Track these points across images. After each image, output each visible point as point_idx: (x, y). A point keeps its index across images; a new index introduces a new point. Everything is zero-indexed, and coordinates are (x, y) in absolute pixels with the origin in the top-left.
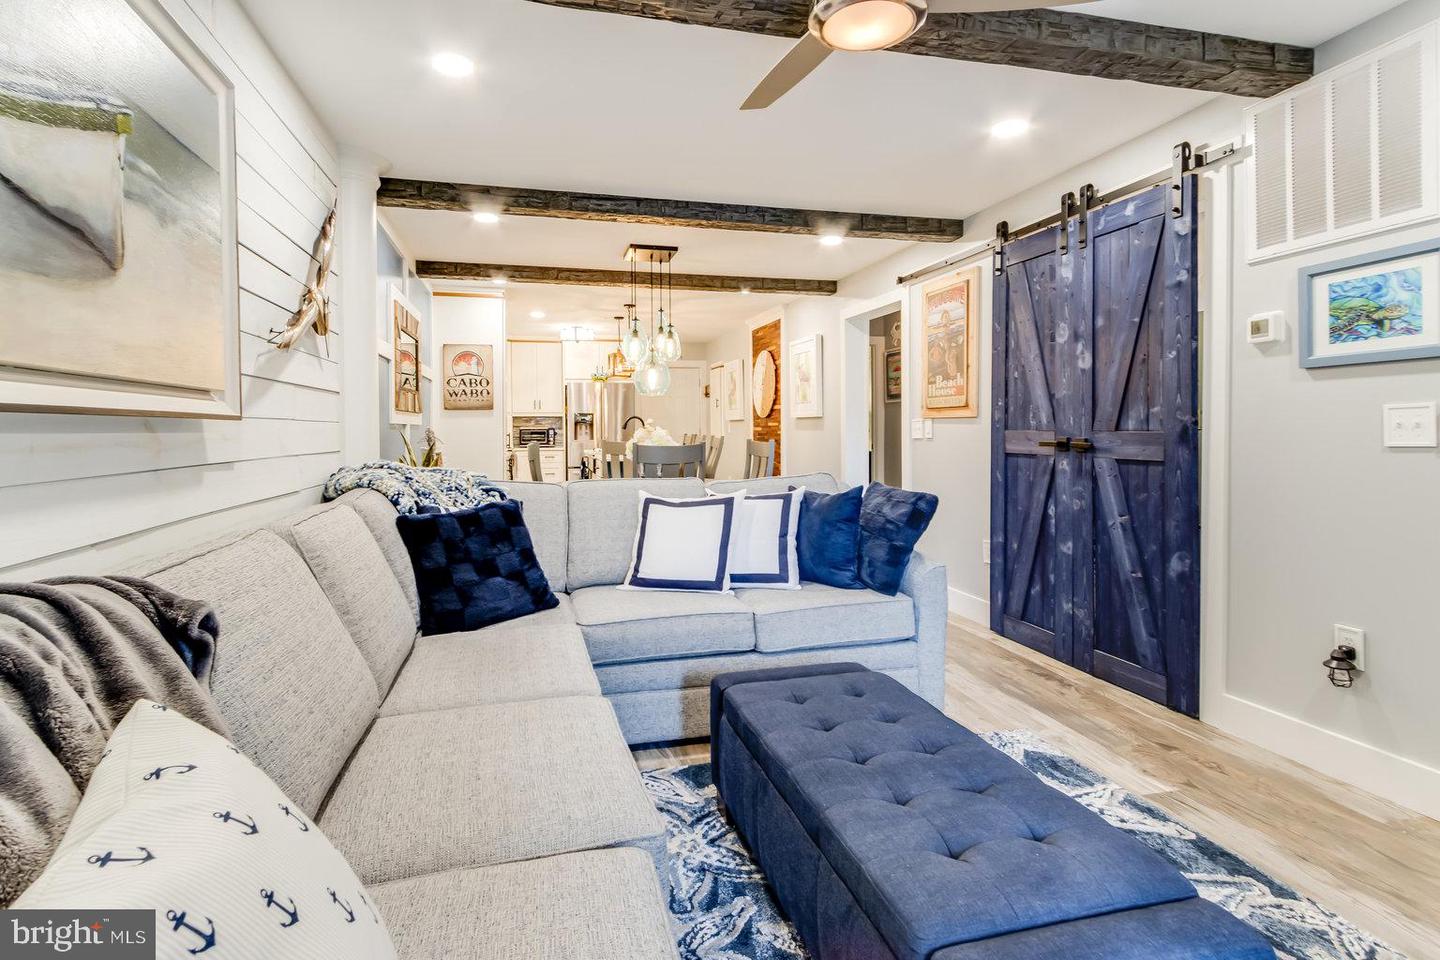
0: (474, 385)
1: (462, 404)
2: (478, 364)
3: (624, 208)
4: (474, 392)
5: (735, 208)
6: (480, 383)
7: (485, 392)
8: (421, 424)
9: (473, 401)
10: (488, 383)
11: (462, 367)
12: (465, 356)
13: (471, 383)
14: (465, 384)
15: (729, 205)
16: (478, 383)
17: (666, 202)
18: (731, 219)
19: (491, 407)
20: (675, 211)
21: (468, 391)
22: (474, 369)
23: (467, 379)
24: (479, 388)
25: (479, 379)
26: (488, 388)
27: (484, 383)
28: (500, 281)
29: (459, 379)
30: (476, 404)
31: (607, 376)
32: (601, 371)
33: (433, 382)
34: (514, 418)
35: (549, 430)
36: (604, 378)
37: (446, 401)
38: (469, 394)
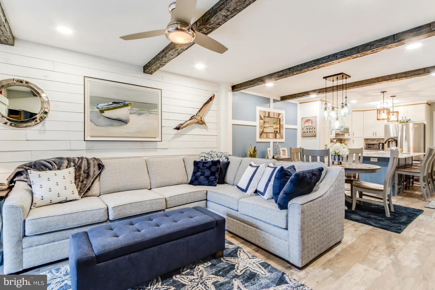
1: (306, 135)
2: (311, 123)
3: (285, 73)
4: (310, 131)
5: (324, 58)
7: (313, 132)
8: (284, 141)
9: (310, 134)
10: (314, 128)
11: (307, 124)
12: (307, 121)
13: (309, 129)
14: (307, 129)
15: (321, 58)
17: (298, 66)
18: (322, 63)
19: (315, 136)
20: (301, 68)
21: (308, 131)
22: (310, 124)
24: (312, 130)
25: (312, 127)
26: (315, 130)
27: (313, 129)
28: (313, 96)
29: (306, 128)
30: (311, 135)
31: (407, 120)
32: (404, 119)
33: (298, 129)
34: (365, 139)
35: (379, 144)
36: (405, 121)
37: (302, 135)
38: (309, 132)
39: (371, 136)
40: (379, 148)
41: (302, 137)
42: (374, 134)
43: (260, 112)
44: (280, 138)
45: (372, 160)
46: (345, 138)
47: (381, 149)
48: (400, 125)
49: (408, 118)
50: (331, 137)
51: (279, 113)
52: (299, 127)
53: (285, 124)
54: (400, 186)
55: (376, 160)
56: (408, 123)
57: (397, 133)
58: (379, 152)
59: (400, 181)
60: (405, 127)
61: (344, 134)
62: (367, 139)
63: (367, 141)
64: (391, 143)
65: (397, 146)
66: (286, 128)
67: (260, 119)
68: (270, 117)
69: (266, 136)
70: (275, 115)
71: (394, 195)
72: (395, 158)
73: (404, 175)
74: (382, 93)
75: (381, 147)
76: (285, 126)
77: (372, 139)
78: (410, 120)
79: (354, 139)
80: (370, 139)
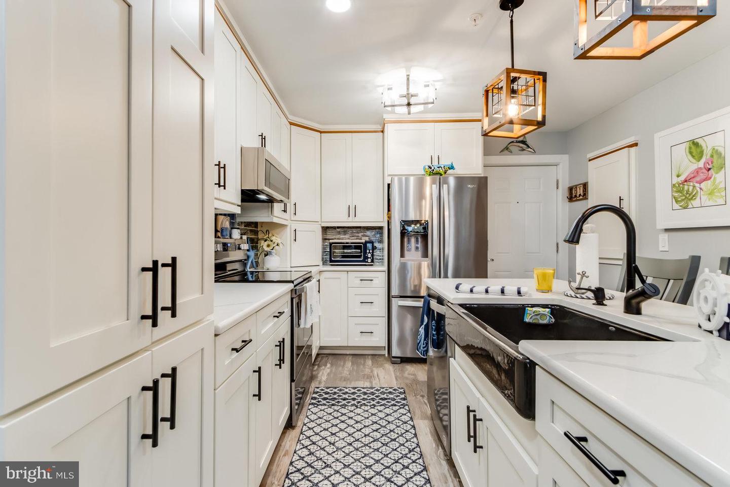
31: (446, 168)
32: (435, 163)
34: (323, 229)
35: (365, 243)
36: (442, 171)
40: (366, 257)
42: (352, 211)
46: (275, 220)
47: (369, 260)
49: (450, 163)
62: (331, 228)
63: (329, 236)
75: (369, 255)
77: (338, 230)
78: (452, 168)
79: (299, 227)
80: (334, 228)
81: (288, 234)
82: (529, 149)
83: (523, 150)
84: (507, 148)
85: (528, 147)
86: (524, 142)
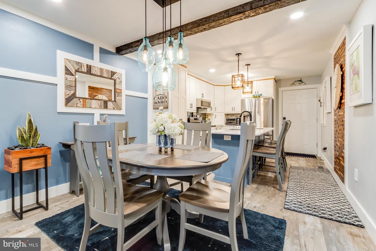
0: (162, 99)
4: (162, 102)
6: (164, 98)
7: (165, 101)
9: (161, 105)
10: (166, 98)
11: (158, 92)
13: (161, 98)
16: (163, 98)
19: (167, 108)
22: (162, 92)
23: (160, 96)
24: (163, 100)
26: (167, 100)
27: (165, 98)
29: (157, 97)
31: (259, 95)
32: (257, 94)
33: (148, 99)
34: (225, 114)
35: (237, 119)
36: (258, 96)
37: (154, 106)
38: (160, 103)
39: (230, 112)
40: (237, 123)
41: (153, 109)
42: (233, 109)
43: (65, 62)
44: (114, 109)
45: (226, 138)
46: (208, 113)
47: (238, 124)
48: (254, 99)
49: (260, 93)
50: (188, 111)
51: (112, 72)
52: (150, 95)
53: (126, 89)
54: (254, 171)
55: (229, 139)
56: (259, 98)
57: (251, 109)
58: (235, 127)
59: (254, 163)
60: (257, 102)
61: (207, 108)
62: (228, 114)
63: (227, 117)
64: (246, 117)
65: (251, 120)
66: (126, 95)
67: (66, 74)
68: (92, 74)
69: (82, 103)
70: (105, 72)
71: (248, 184)
72: (249, 141)
73: (258, 156)
74: (237, 55)
75: (238, 122)
76: (125, 92)
77: (231, 115)
78: (261, 95)
79: (216, 114)
80: (230, 114)
81: (214, 116)
82: (303, 83)
83: (300, 84)
84: (293, 84)
85: (302, 82)
86: (300, 81)
